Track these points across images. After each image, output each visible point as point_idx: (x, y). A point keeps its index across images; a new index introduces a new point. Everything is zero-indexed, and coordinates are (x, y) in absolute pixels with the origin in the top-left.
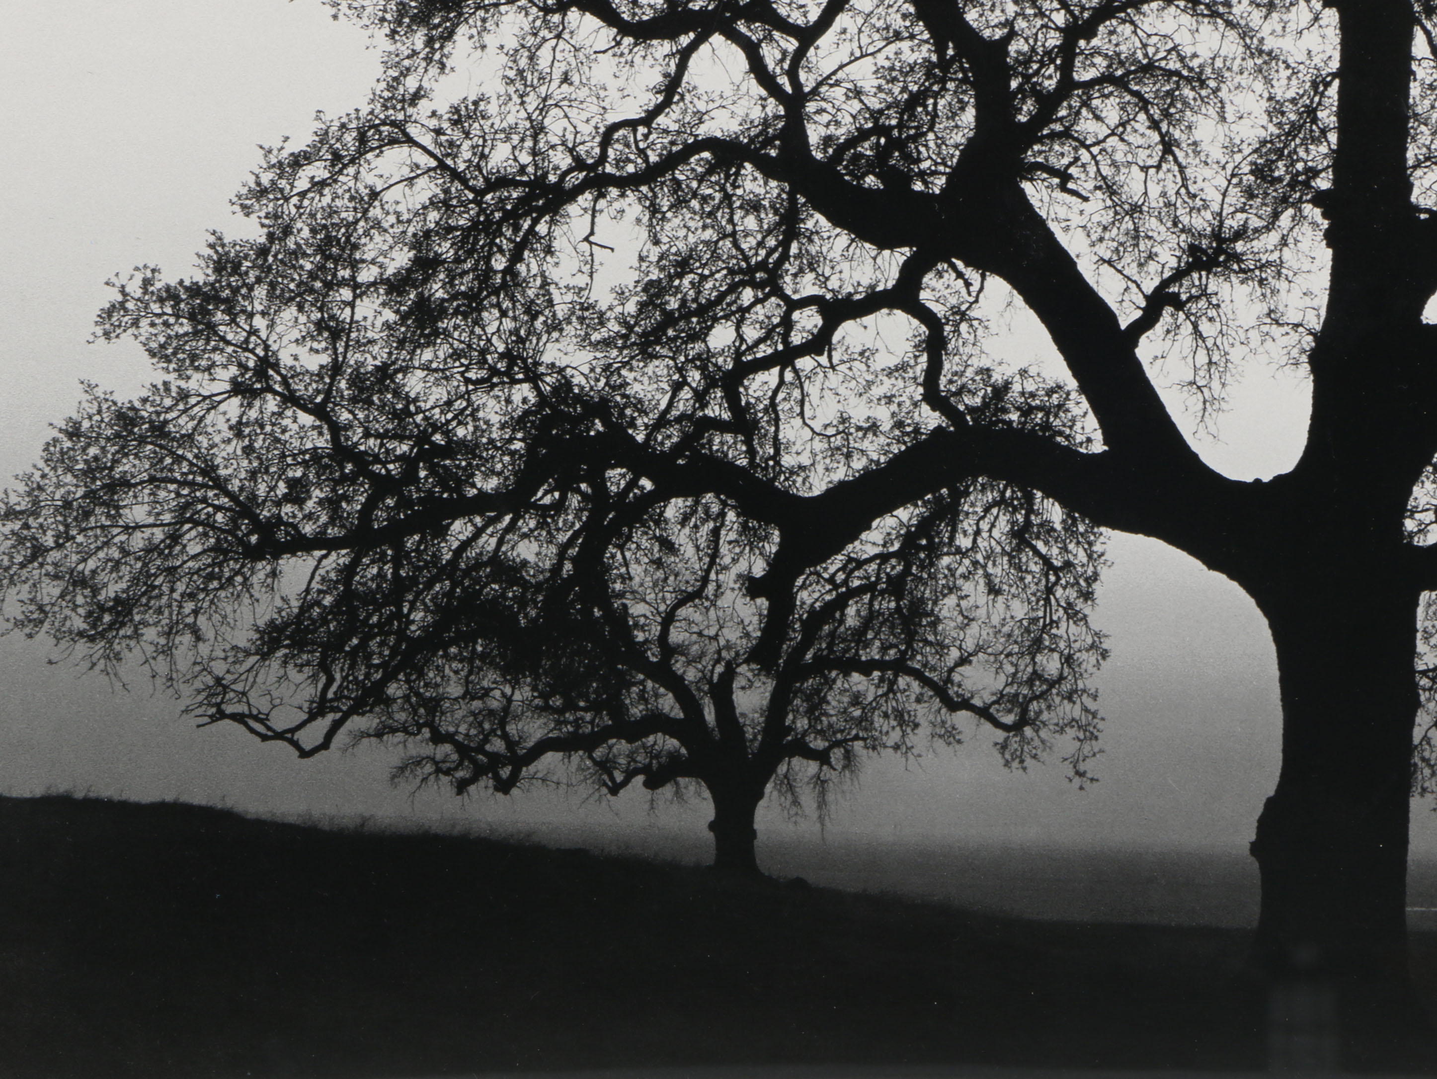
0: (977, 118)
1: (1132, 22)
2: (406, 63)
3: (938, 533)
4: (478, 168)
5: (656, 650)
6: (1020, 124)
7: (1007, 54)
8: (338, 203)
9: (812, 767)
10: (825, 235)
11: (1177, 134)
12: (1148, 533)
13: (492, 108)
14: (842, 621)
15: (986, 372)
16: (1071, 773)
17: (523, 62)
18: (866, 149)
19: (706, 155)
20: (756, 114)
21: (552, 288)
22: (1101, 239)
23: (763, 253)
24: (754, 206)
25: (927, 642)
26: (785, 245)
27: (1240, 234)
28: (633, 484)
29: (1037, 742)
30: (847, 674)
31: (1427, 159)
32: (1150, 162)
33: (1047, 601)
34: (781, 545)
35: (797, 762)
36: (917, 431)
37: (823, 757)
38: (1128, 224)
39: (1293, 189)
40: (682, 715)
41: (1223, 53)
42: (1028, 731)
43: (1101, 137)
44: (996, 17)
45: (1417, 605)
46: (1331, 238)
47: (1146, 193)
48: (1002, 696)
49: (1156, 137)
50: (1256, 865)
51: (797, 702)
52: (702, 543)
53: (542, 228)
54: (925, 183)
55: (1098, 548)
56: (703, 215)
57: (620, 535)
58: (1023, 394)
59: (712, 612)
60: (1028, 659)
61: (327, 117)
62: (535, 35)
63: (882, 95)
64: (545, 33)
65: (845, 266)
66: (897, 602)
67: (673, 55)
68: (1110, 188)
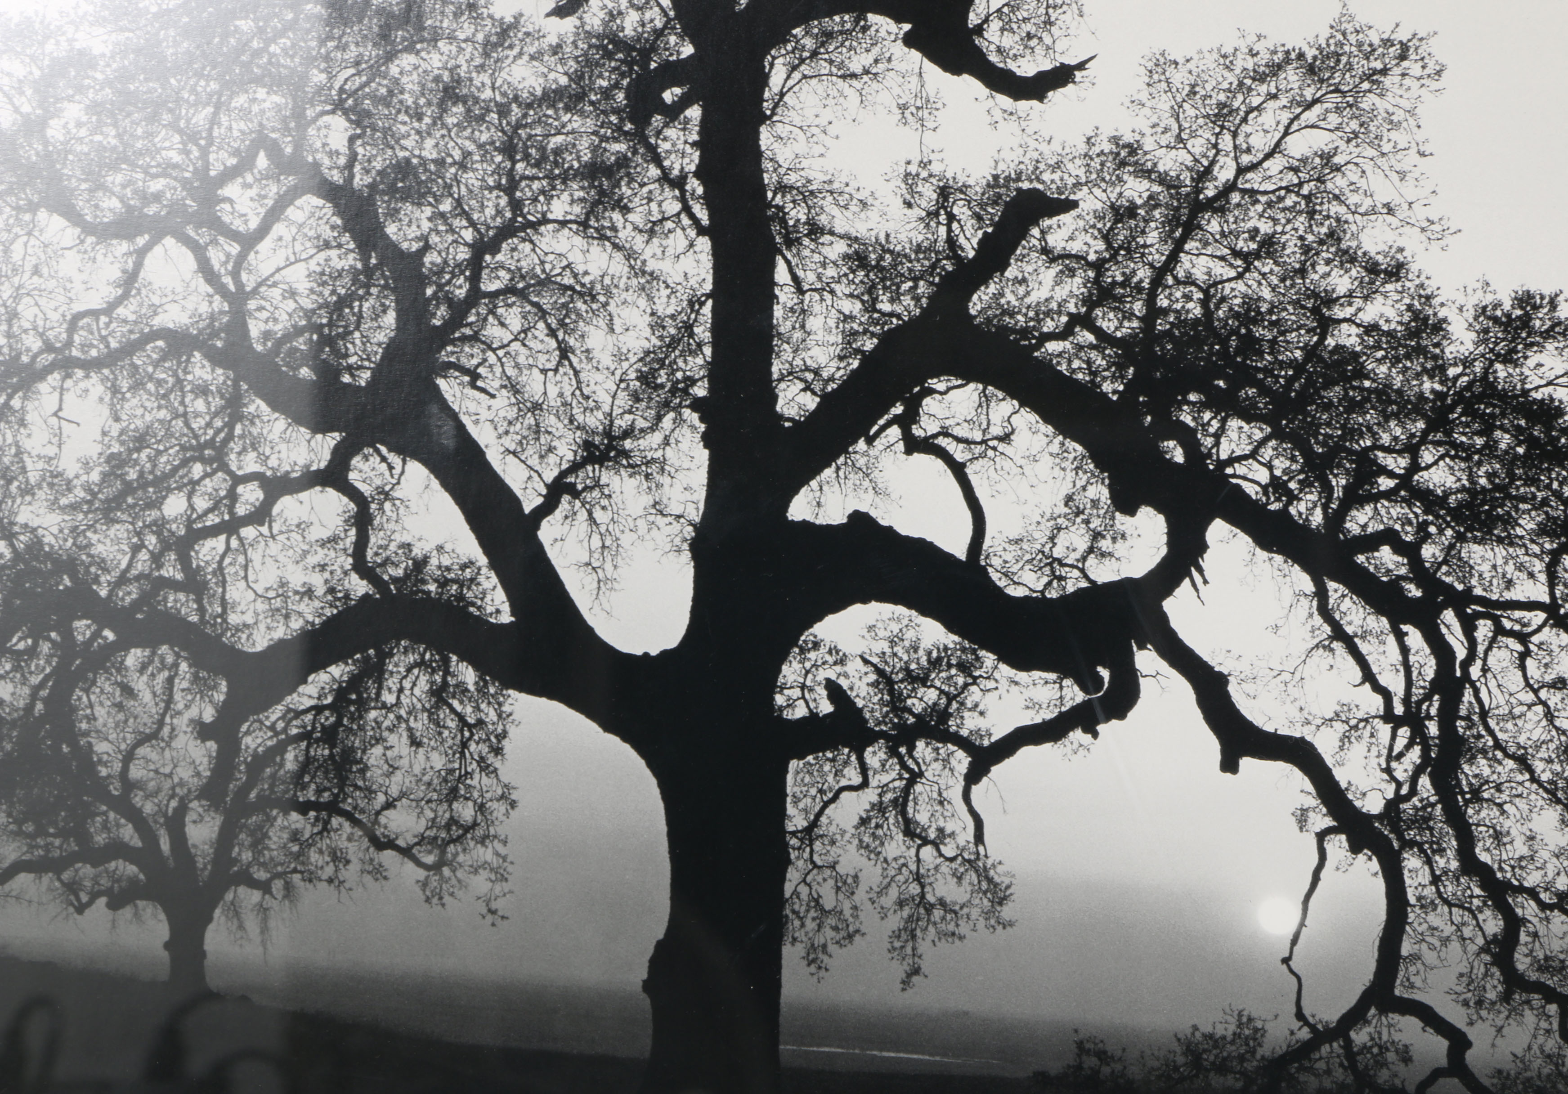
0: (398, 319)
1: (531, 242)
3: (367, 689)
5: (118, 784)
6: (435, 327)
7: (423, 264)
9: (256, 896)
10: (266, 419)
11: (572, 342)
12: (551, 696)
14: (282, 765)
15: (408, 547)
16: (484, 911)
18: (300, 343)
19: (160, 343)
20: (204, 309)
21: (25, 457)
22: (507, 433)
23: (211, 432)
24: (203, 391)
25: (357, 787)
26: (230, 426)
27: (628, 433)
28: (97, 634)
29: (454, 881)
30: (286, 813)
31: (789, 372)
32: (549, 365)
33: (462, 754)
34: (228, 694)
35: (242, 890)
36: (347, 597)
37: (265, 887)
38: (530, 420)
39: (674, 395)
40: (140, 844)
41: (610, 272)
42: (446, 871)
43: (505, 342)
44: (413, 232)
45: (786, 771)
46: (708, 440)
47: (545, 393)
48: (423, 838)
49: (554, 344)
50: (648, 1001)
51: (242, 836)
52: (159, 689)
53: (16, 403)
54: (352, 375)
55: (506, 708)
56: (158, 396)
57: (86, 679)
58: (439, 567)
59: (167, 752)
60: (445, 806)
62: (9, 231)
63: (314, 297)
64: (17, 230)
65: (283, 447)
66: (331, 749)
67: (130, 253)
68: (514, 388)
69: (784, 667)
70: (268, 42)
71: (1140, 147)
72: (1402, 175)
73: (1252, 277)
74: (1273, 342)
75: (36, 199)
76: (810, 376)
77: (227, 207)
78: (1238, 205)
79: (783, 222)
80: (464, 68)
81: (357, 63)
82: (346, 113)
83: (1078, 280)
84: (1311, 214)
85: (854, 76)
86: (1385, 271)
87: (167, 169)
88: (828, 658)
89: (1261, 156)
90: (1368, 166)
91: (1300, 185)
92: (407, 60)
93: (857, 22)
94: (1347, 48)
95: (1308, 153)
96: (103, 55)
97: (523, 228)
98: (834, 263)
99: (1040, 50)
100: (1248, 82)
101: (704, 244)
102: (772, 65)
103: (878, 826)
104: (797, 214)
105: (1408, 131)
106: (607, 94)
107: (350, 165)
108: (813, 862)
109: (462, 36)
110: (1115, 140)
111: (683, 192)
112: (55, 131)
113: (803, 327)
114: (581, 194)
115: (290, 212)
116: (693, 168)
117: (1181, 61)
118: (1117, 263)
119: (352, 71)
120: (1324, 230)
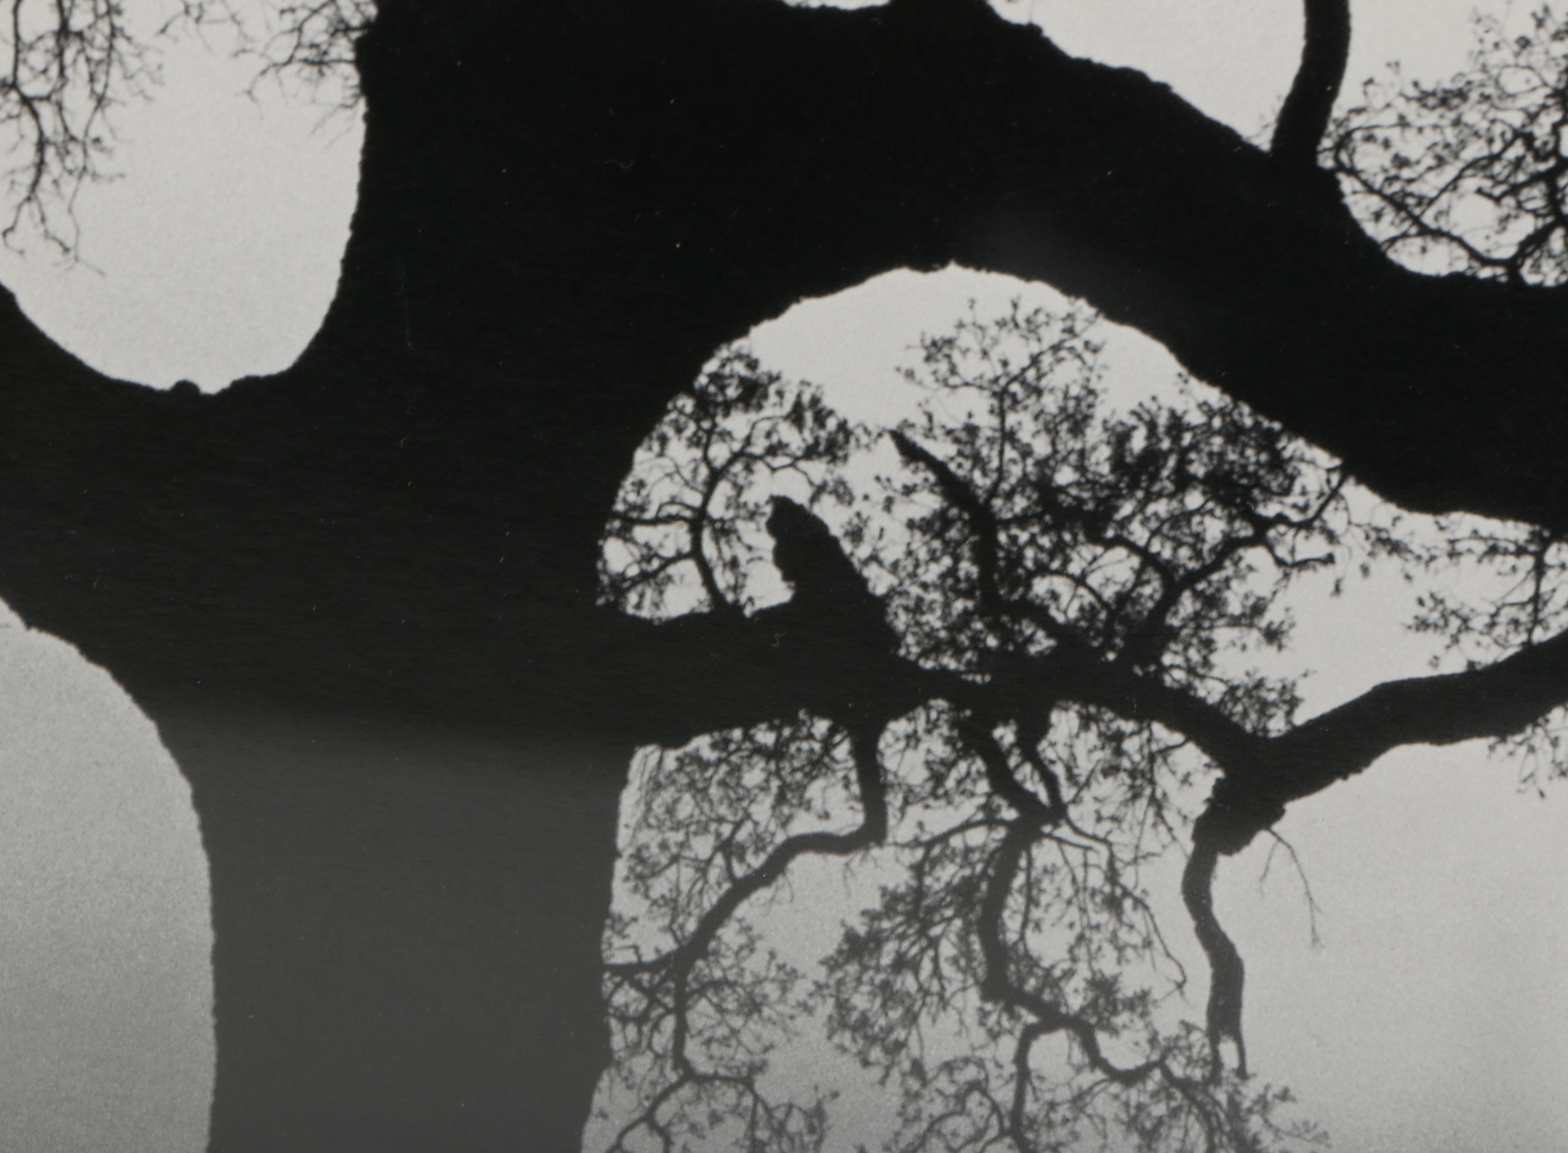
69: (641, 456)
88: (788, 434)
103: (901, 963)
108: (681, 1062)
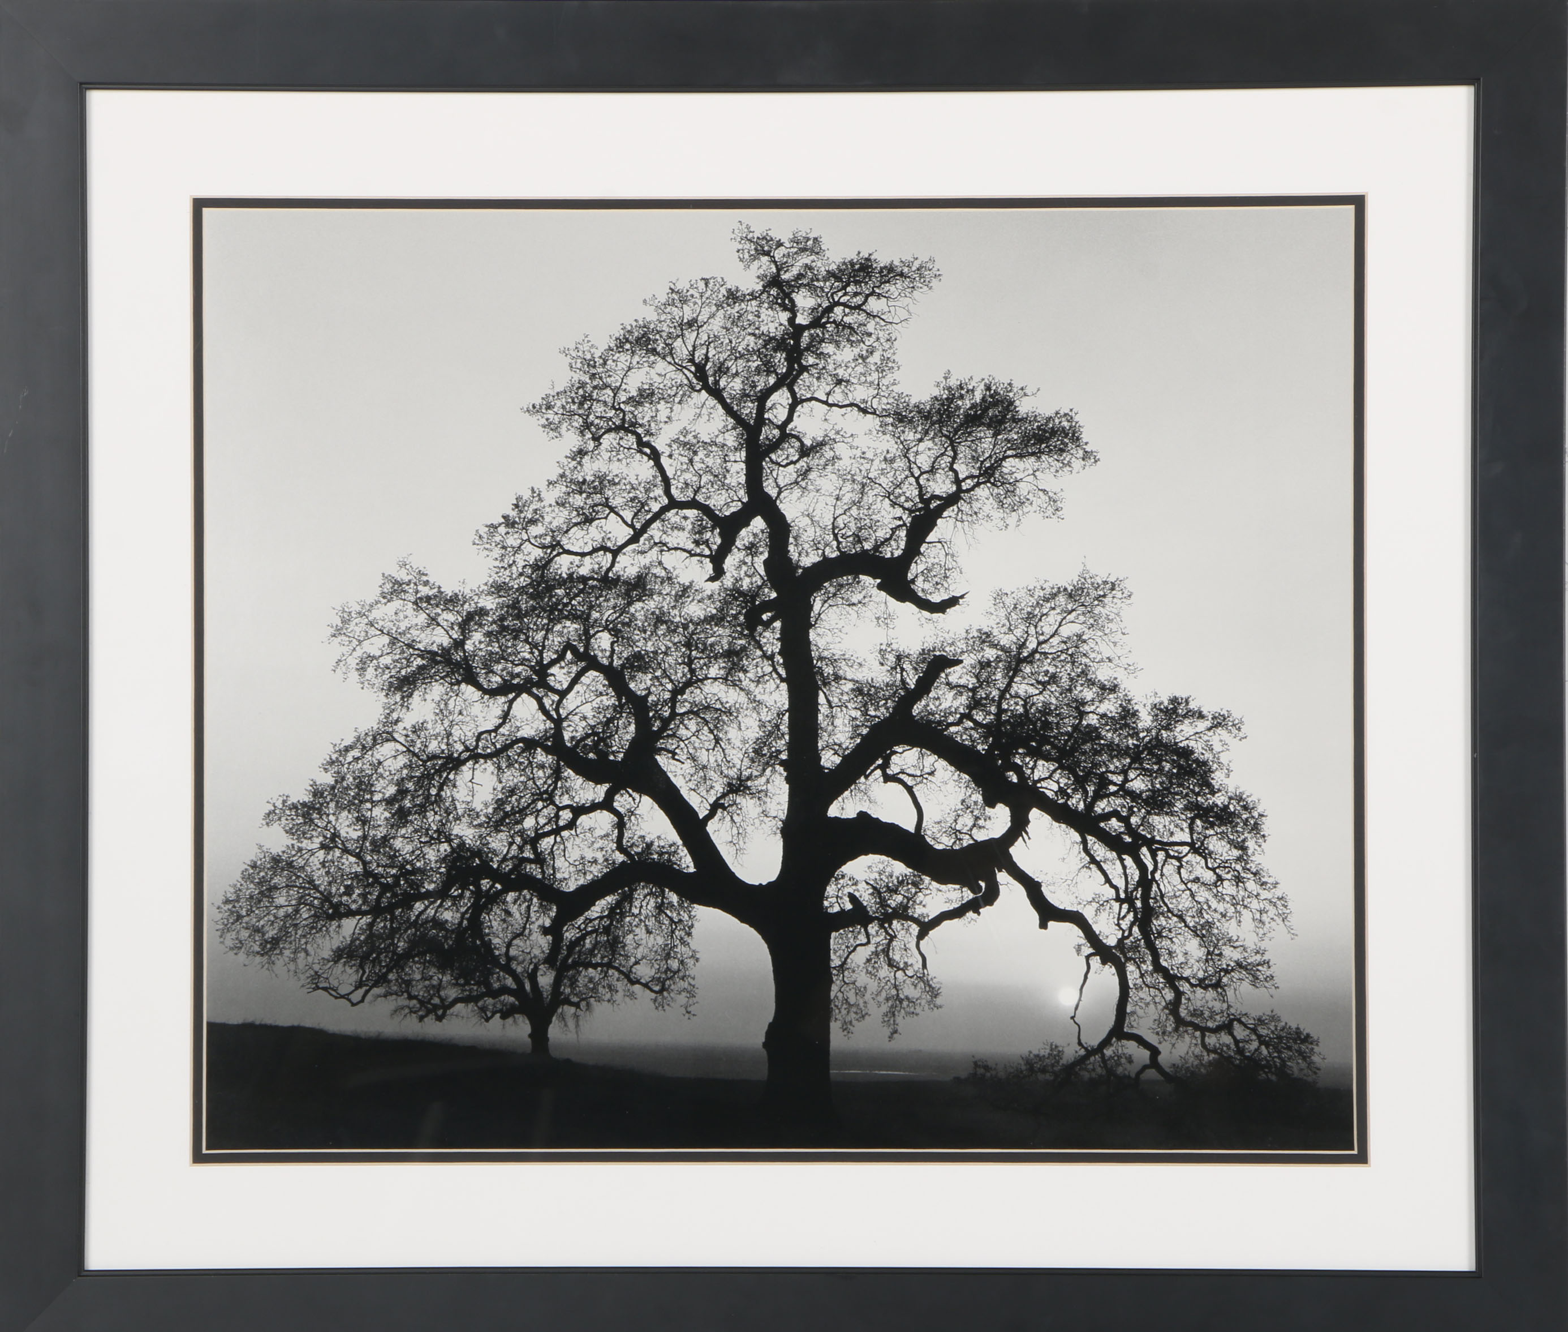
0: (636, 728)
1: (700, 688)
2: (393, 707)
3: (624, 907)
4: (424, 751)
5: (504, 959)
6: (654, 731)
7: (648, 701)
8: (365, 767)
9: (573, 1009)
10: (573, 778)
11: (721, 735)
12: (714, 907)
13: (429, 726)
14: (584, 945)
15: (643, 837)
16: (685, 1012)
17: (442, 706)
18: (589, 742)
19: (521, 745)
20: (542, 727)
21: (456, 802)
22: (690, 780)
23: (546, 786)
24: (542, 766)
25: (621, 955)
26: (555, 783)
27: (749, 778)
28: (492, 886)
29: (669, 999)
30: (586, 969)
31: (827, 746)
32: (710, 747)
33: (672, 936)
34: (557, 912)
35: (566, 1007)
36: (614, 863)
37: (577, 1005)
38: (701, 774)
39: (771, 759)
40: (515, 987)
41: (739, 701)
42: (665, 993)
43: (689, 737)
44: (643, 686)
45: (830, 938)
46: (788, 780)
47: (708, 760)
48: (654, 978)
49: (712, 737)
50: (765, 1052)
51: (565, 981)
52: (523, 912)
53: (451, 776)
54: (615, 756)
55: (693, 913)
56: (520, 770)
57: (487, 908)
58: (659, 846)
59: (528, 942)
60: (664, 962)
61: (359, 730)
62: (447, 694)
63: (595, 719)
64: (451, 694)
65: (581, 792)
66: (608, 937)
67: (506, 702)
68: (693, 759)
69: (828, 888)
70: (571, 599)
71: (991, 634)
72: (1115, 644)
73: (1046, 693)
74: (1058, 724)
75: (460, 678)
76: (837, 747)
77: (552, 678)
78: (1039, 660)
79: (822, 674)
80: (666, 607)
81: (614, 607)
82: (609, 631)
83: (964, 697)
84: (1073, 663)
85: (854, 604)
86: (1109, 689)
87: (523, 662)
88: (849, 882)
89: (1048, 636)
90: (1099, 640)
91: (1068, 649)
92: (638, 605)
93: (854, 579)
94: (1086, 586)
95: (1071, 634)
96: (492, 609)
97: (696, 682)
98: (847, 693)
99: (942, 590)
100: (1041, 602)
101: (784, 686)
102: (814, 601)
103: (875, 962)
104: (828, 670)
105: (1117, 623)
106: (735, 617)
107: (611, 656)
108: (844, 981)
109: (665, 593)
110: (979, 631)
111: (773, 662)
112: (469, 646)
113: (833, 724)
114: (724, 665)
115: (583, 679)
116: (778, 650)
117: (1009, 593)
118: (982, 688)
119: (612, 611)
120: (1079, 670)
